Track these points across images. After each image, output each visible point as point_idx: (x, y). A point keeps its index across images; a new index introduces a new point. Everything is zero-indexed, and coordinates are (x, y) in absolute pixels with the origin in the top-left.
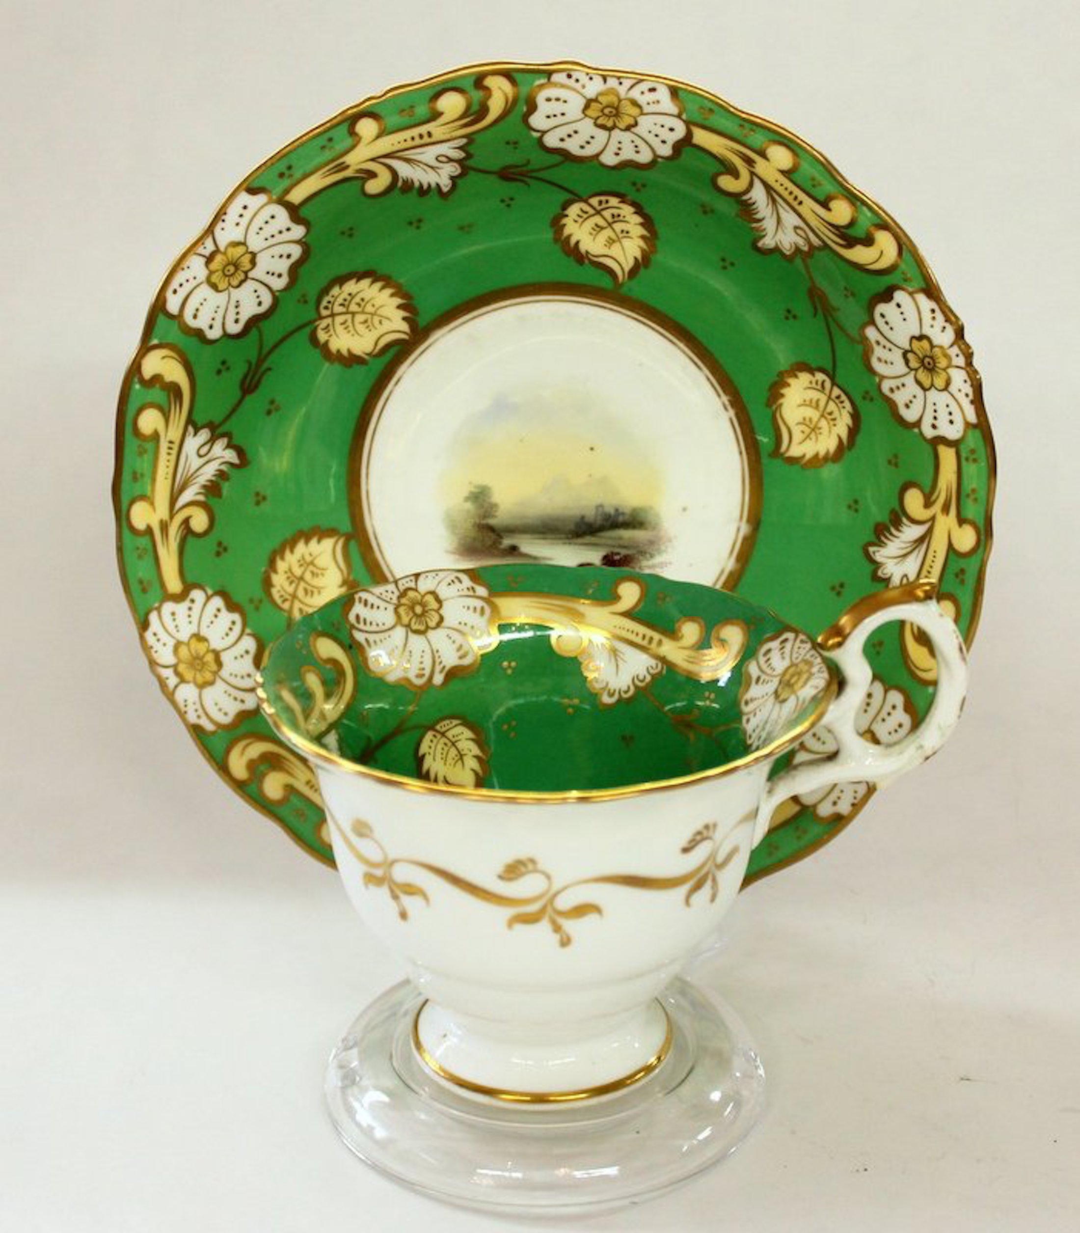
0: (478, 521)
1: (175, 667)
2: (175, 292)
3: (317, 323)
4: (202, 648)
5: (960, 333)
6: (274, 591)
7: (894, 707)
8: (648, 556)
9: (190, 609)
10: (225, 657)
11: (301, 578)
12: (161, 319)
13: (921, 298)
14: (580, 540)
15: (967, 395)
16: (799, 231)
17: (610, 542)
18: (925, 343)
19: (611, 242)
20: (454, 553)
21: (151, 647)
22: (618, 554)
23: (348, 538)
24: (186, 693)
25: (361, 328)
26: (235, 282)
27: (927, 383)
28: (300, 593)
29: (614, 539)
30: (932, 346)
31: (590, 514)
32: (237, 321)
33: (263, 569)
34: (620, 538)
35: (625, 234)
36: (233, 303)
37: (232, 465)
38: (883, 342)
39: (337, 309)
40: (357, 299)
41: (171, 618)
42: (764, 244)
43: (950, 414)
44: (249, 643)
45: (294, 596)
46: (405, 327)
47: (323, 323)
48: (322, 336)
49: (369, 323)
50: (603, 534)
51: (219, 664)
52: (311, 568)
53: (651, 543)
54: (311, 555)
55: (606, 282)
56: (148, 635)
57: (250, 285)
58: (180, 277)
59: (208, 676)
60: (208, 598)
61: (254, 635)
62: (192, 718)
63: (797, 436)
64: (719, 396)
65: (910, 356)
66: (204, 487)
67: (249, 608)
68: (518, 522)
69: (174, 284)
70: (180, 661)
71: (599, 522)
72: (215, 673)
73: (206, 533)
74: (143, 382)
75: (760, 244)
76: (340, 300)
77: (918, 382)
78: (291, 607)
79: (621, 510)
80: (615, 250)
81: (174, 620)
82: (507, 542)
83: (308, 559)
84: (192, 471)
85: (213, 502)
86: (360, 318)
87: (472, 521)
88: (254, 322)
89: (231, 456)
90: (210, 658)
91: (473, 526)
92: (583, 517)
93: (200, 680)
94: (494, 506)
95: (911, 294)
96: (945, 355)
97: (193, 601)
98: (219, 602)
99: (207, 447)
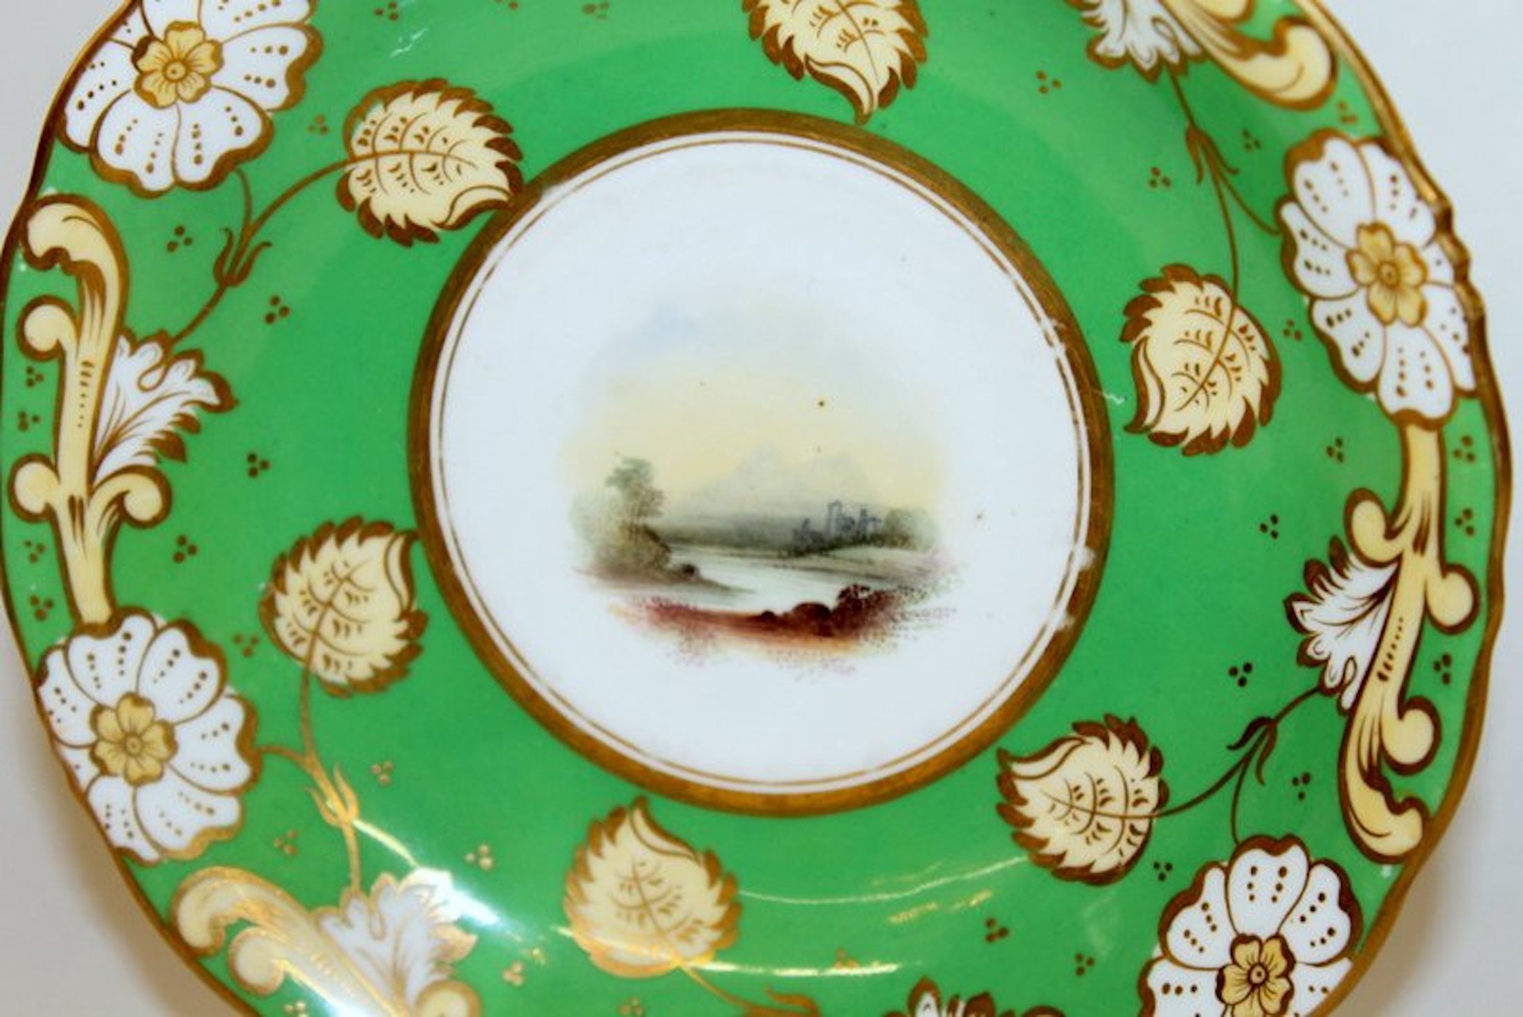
0: (628, 520)
1: (92, 748)
2: (81, 106)
3: (348, 168)
4: (141, 717)
5: (1445, 221)
6: (282, 626)
7: (1322, 897)
8: (915, 594)
9: (123, 649)
10: (183, 735)
11: (329, 604)
12: (59, 152)
13: (1373, 154)
14: (802, 562)
15: (1456, 337)
16: (1162, 28)
17: (853, 568)
18: (1381, 239)
19: (847, 40)
20: (588, 573)
21: (51, 713)
22: (864, 589)
23: (411, 538)
24: (111, 794)
25: (426, 179)
26: (188, 93)
27: (1386, 311)
28: (327, 629)
29: (859, 562)
30: (1394, 244)
31: (819, 519)
32: (198, 160)
33: (262, 586)
34: (870, 562)
35: (870, 27)
36: (187, 131)
37: (205, 406)
38: (1312, 233)
39: (383, 145)
40: (416, 129)
41: (87, 663)
42: (1107, 50)
43: (1427, 369)
44: (232, 713)
45: (316, 634)
46: (501, 179)
47: (360, 169)
48: (359, 192)
49: (439, 170)
50: (839, 553)
51: (171, 743)
52: (347, 586)
53: (922, 573)
54: (346, 564)
55: (839, 111)
56: (46, 691)
57: (215, 100)
58: (88, 81)
59: (151, 766)
60: (158, 632)
61: (240, 698)
62: (119, 837)
63: (1175, 397)
64: (1038, 319)
65: (1357, 260)
66: (154, 442)
67: (233, 653)
68: (698, 525)
69: (79, 93)
70: (100, 738)
71: (834, 532)
72: (163, 762)
73: (155, 521)
74: (30, 258)
75: (1100, 49)
76: (386, 130)
77: (1373, 310)
78: (310, 655)
79: (870, 514)
80: (855, 55)
81: (92, 667)
82: (678, 558)
83: (342, 571)
84: (129, 413)
85: (170, 468)
86: (422, 162)
87: (619, 519)
88: (230, 163)
89: (204, 391)
90: (156, 734)
91: (622, 528)
92: (806, 522)
93: (135, 770)
94: (656, 496)
95: (1356, 146)
96: (1418, 262)
97: (127, 636)
98: (176, 639)
99: (156, 375)
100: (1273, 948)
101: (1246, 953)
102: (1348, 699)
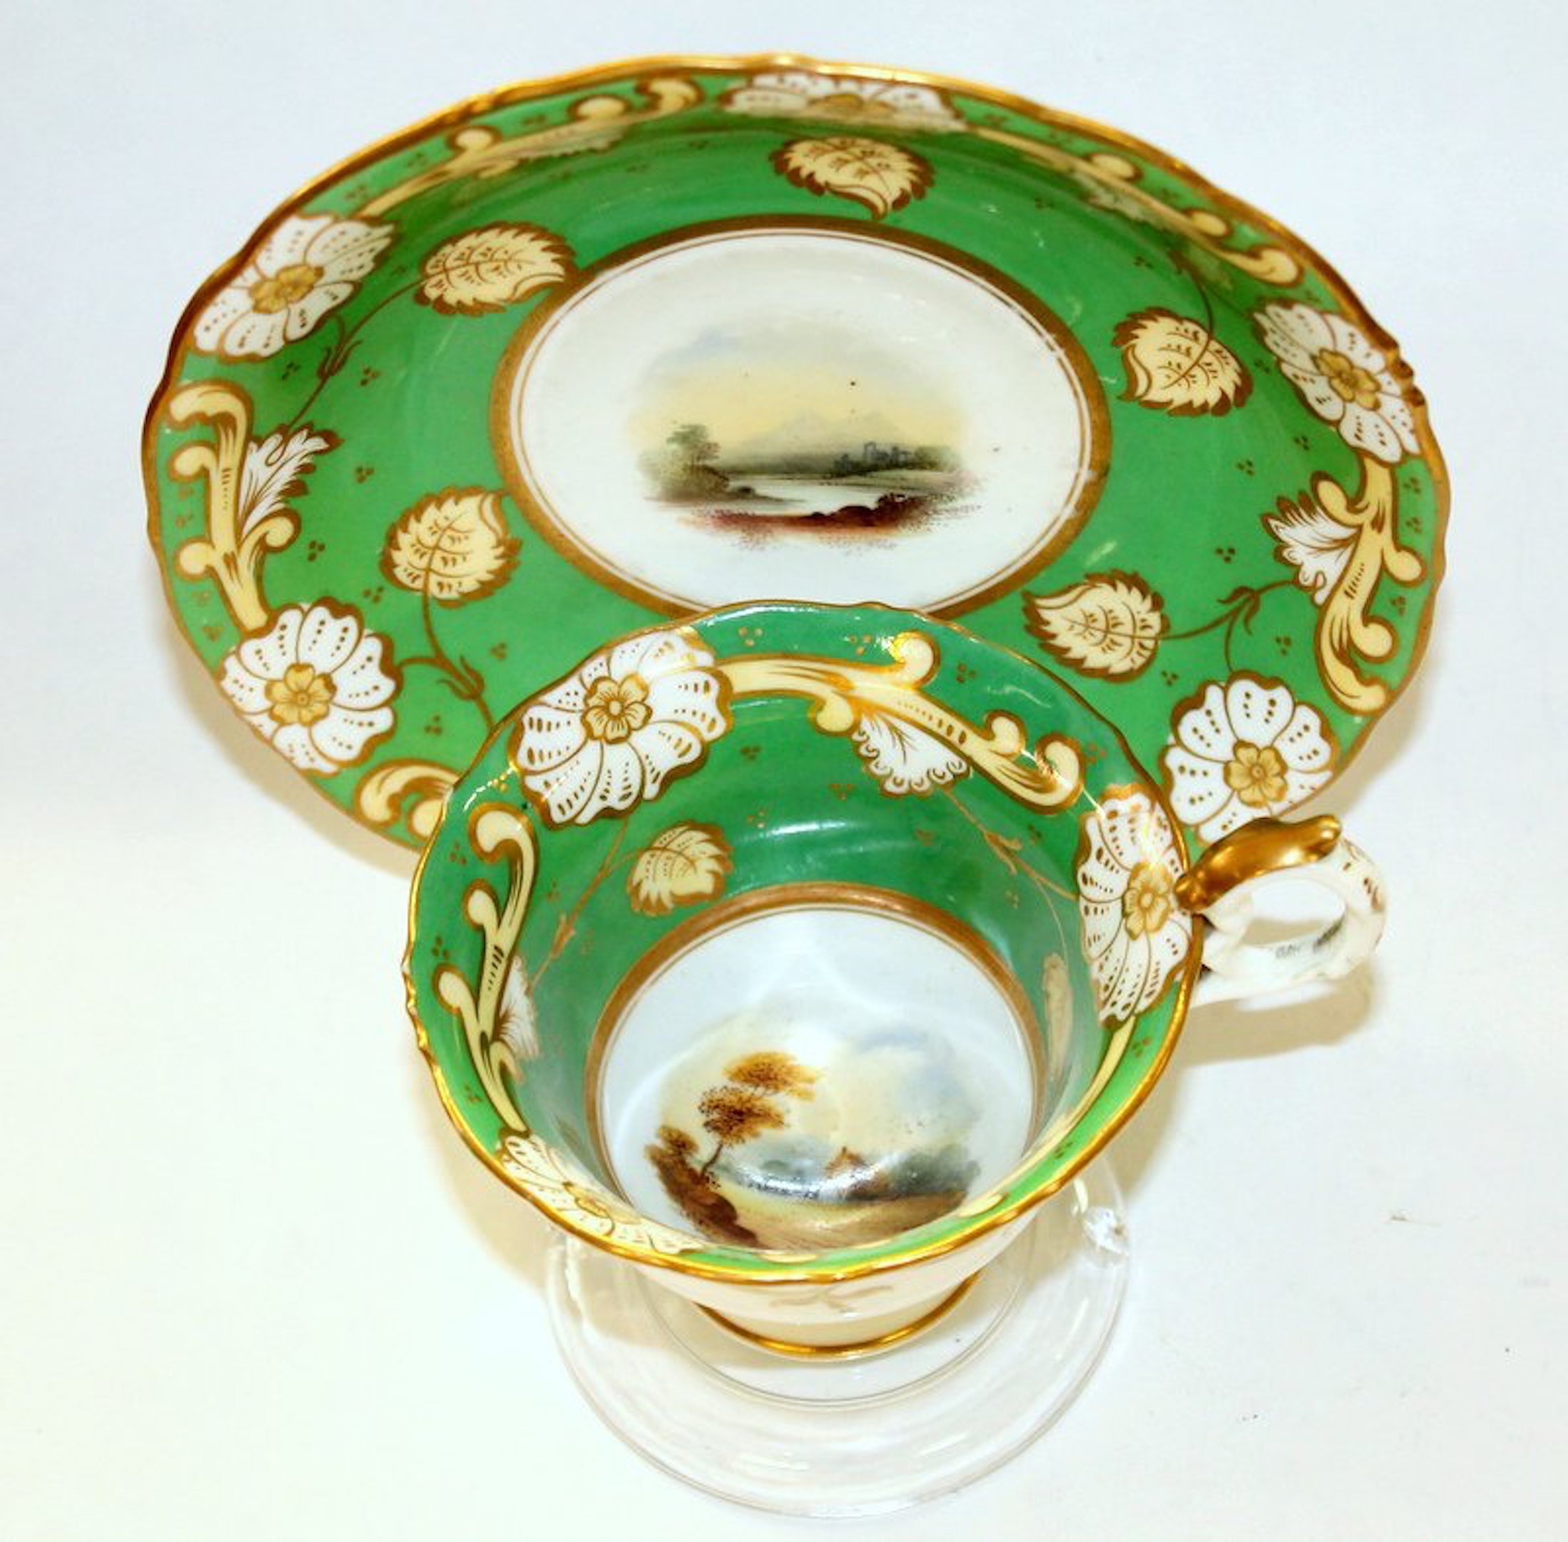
0: (689, 463)
1: (271, 712)
2: (208, 328)
3: (423, 283)
4: (304, 678)
6: (400, 573)
7: (1307, 728)
8: (945, 498)
9: (281, 637)
10: (337, 678)
11: (437, 547)
12: (188, 356)
13: (1335, 319)
14: (844, 480)
15: (1405, 424)
17: (889, 483)
18: (1341, 360)
19: (862, 173)
20: (658, 499)
21: (233, 696)
22: (903, 496)
23: (499, 495)
24: (292, 738)
25: (493, 277)
26: (296, 298)
27: (1346, 394)
28: (437, 564)
29: (894, 479)
30: (1352, 366)
31: (856, 452)
32: (303, 325)
33: (379, 550)
34: (903, 479)
35: (883, 168)
36: (295, 315)
37: (316, 453)
38: (1280, 333)
39: (452, 264)
40: (481, 250)
41: (256, 657)
42: (1098, 202)
43: (1381, 434)
44: (373, 647)
45: (428, 570)
46: (558, 269)
47: (433, 281)
48: (432, 293)
49: (502, 270)
50: (875, 474)
51: (331, 687)
52: (449, 533)
53: (950, 485)
54: (447, 518)
55: (859, 213)
56: (227, 683)
57: (319, 292)
59: (318, 708)
60: (305, 615)
61: (377, 635)
62: (303, 762)
63: (1160, 381)
64: (1040, 334)
65: (1321, 362)
66: (282, 493)
67: (364, 604)
68: (751, 462)
69: (205, 321)
70: (275, 703)
71: (870, 461)
72: (328, 701)
73: (291, 541)
74: (177, 424)
76: (454, 256)
77: (1333, 388)
78: (426, 585)
79: (901, 448)
80: (871, 182)
81: (261, 658)
82: (735, 484)
83: (443, 523)
84: (261, 484)
85: (296, 503)
86: (487, 267)
87: (681, 464)
88: (330, 313)
89: (316, 444)
90: (318, 685)
91: (684, 470)
92: (846, 456)
93: (307, 715)
94: (712, 447)
95: (1321, 312)
96: (1373, 379)
97: (284, 627)
98: (321, 613)
99: (279, 452)
100: (1268, 754)
101: (1246, 752)
102: (1320, 597)
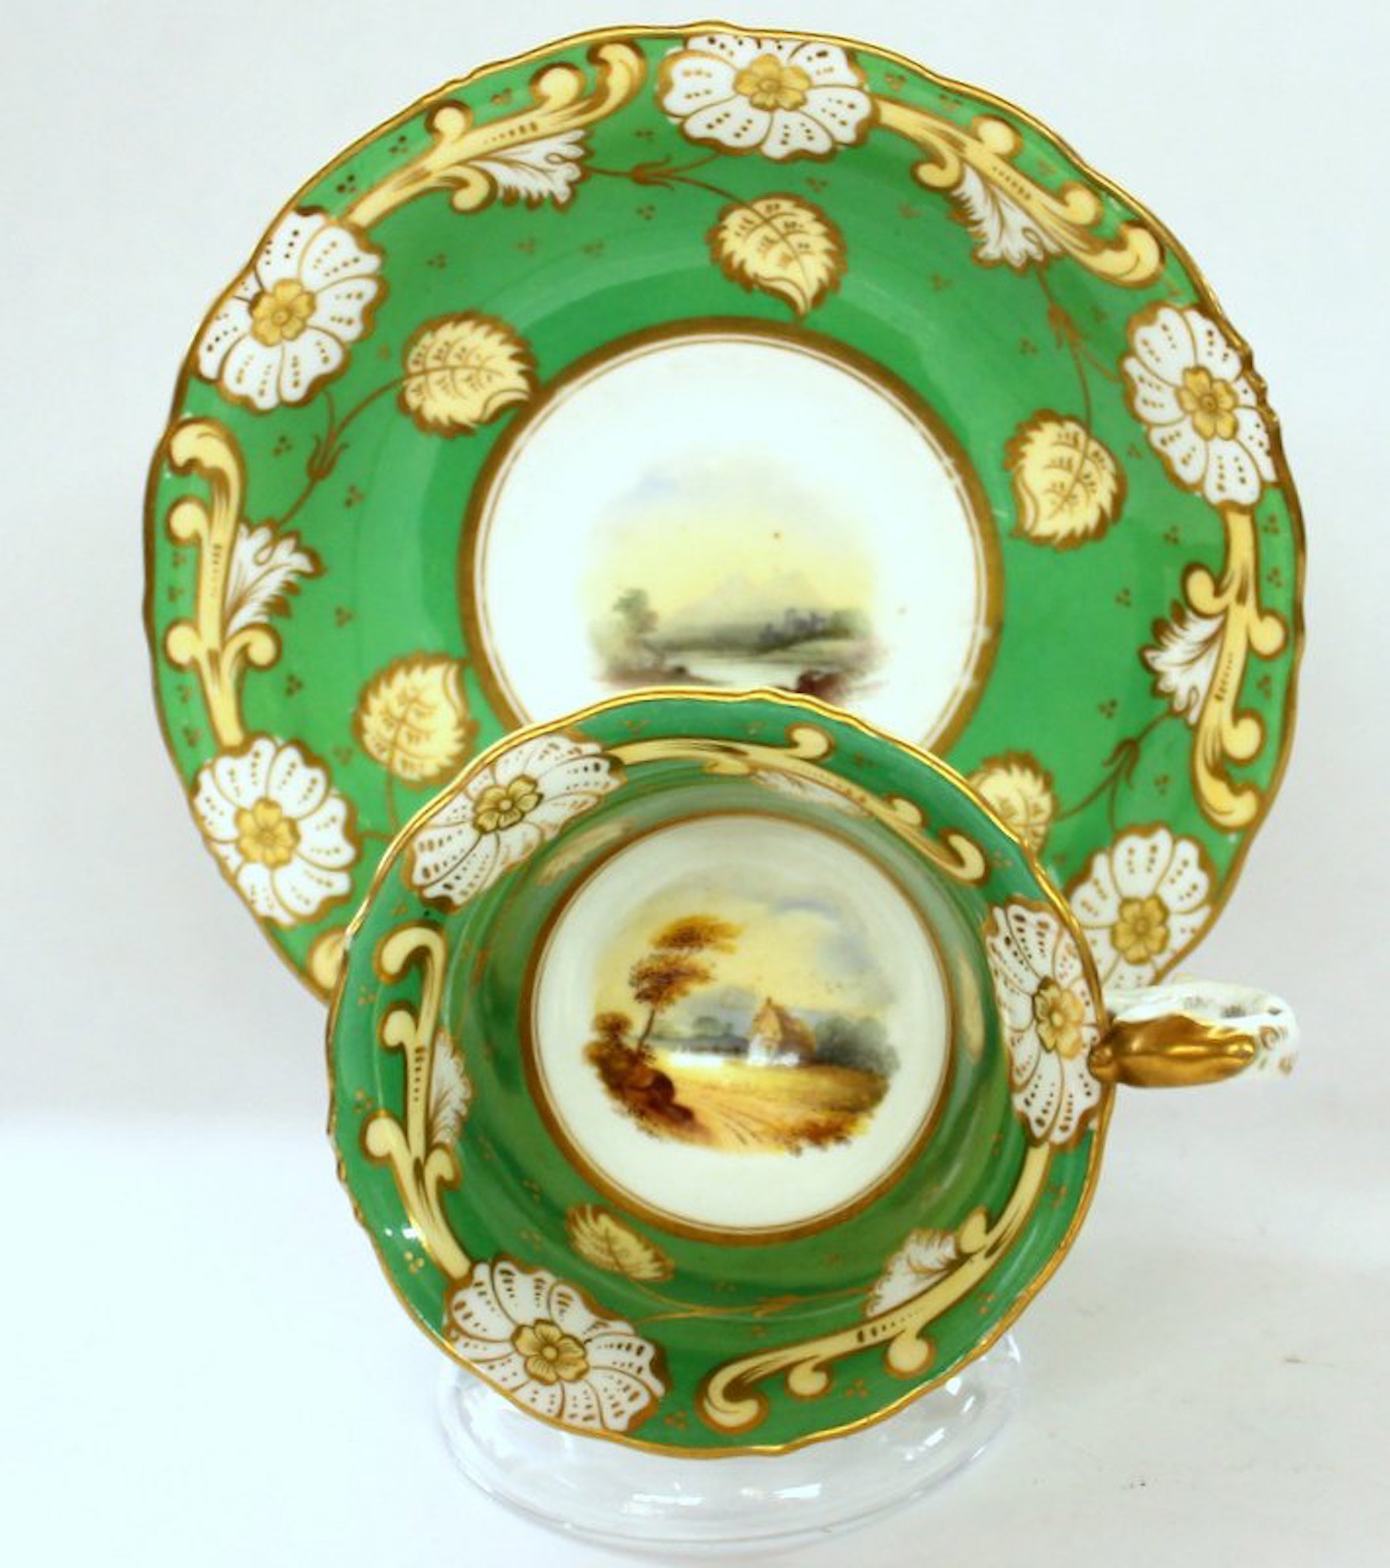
0: (632, 635)
1: (237, 842)
2: (210, 348)
3: (405, 383)
4: (271, 816)
5: (1247, 362)
6: (369, 740)
7: (1185, 863)
8: (857, 674)
9: (254, 765)
10: (304, 827)
11: (403, 720)
12: (194, 385)
13: (1194, 317)
15: (1261, 444)
16: (1031, 236)
18: (1203, 378)
19: (786, 260)
20: (603, 678)
21: (204, 817)
22: (817, 673)
23: (463, 664)
24: (253, 877)
25: (464, 388)
26: (289, 332)
27: (1208, 429)
28: (403, 739)
29: (812, 653)
30: (1212, 380)
31: (779, 621)
32: (296, 384)
33: (351, 710)
34: (820, 652)
35: (803, 249)
36: (289, 362)
37: (302, 574)
38: (1148, 377)
39: (431, 363)
40: (457, 349)
41: (228, 778)
42: (987, 254)
43: (1241, 469)
44: (336, 808)
45: (394, 744)
46: (522, 383)
47: (414, 383)
48: (413, 400)
49: (474, 380)
50: (796, 648)
51: (296, 835)
52: (415, 705)
53: (861, 656)
54: (414, 689)
55: (782, 314)
56: (200, 801)
57: (310, 338)
58: (215, 329)
59: (282, 852)
60: (279, 750)
61: (342, 797)
62: (262, 909)
63: (1046, 508)
64: (941, 459)
65: (1186, 396)
66: (267, 604)
67: (333, 761)
68: (685, 636)
69: (209, 339)
70: (242, 835)
71: (791, 631)
72: (292, 849)
73: (272, 665)
74: (174, 468)
75: (981, 254)
76: (433, 351)
77: (1197, 430)
78: (391, 760)
79: (819, 615)
80: (793, 272)
81: (233, 780)
82: (672, 662)
83: (411, 694)
84: (248, 583)
85: (280, 624)
86: (461, 374)
87: (622, 636)
88: (320, 385)
89: (301, 562)
90: (283, 829)
91: (627, 643)
92: (769, 627)
93: (270, 856)
94: (652, 616)
95: (1181, 312)
96: (1230, 392)
97: (257, 755)
98: (292, 755)
99: (266, 552)
100: (1151, 906)
101: (1131, 911)
102: (1193, 717)
